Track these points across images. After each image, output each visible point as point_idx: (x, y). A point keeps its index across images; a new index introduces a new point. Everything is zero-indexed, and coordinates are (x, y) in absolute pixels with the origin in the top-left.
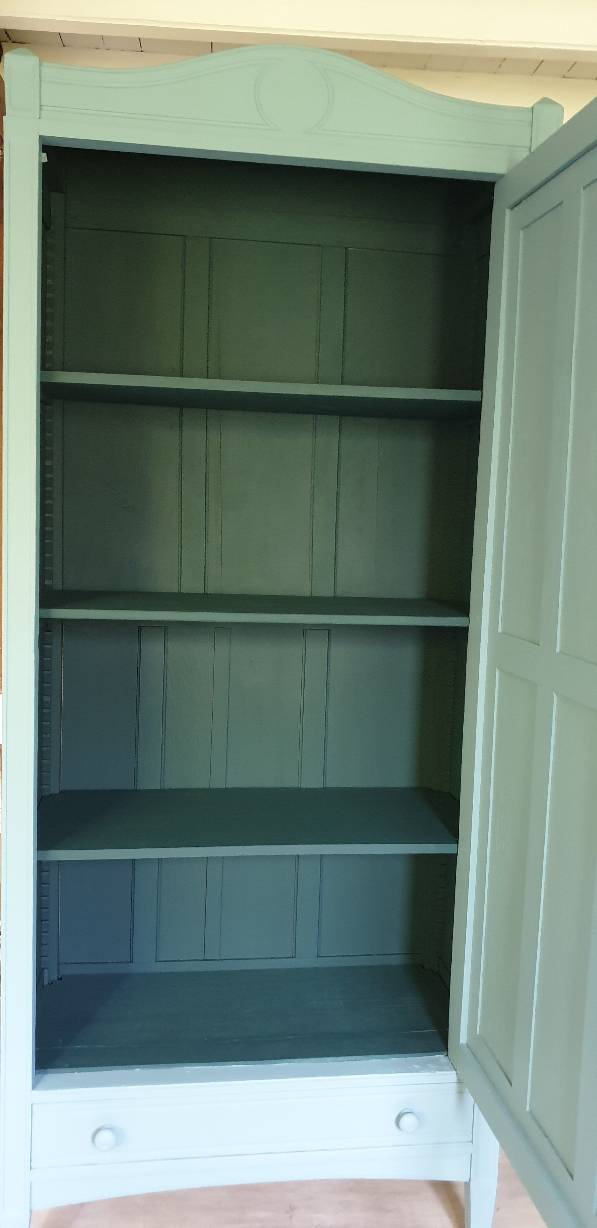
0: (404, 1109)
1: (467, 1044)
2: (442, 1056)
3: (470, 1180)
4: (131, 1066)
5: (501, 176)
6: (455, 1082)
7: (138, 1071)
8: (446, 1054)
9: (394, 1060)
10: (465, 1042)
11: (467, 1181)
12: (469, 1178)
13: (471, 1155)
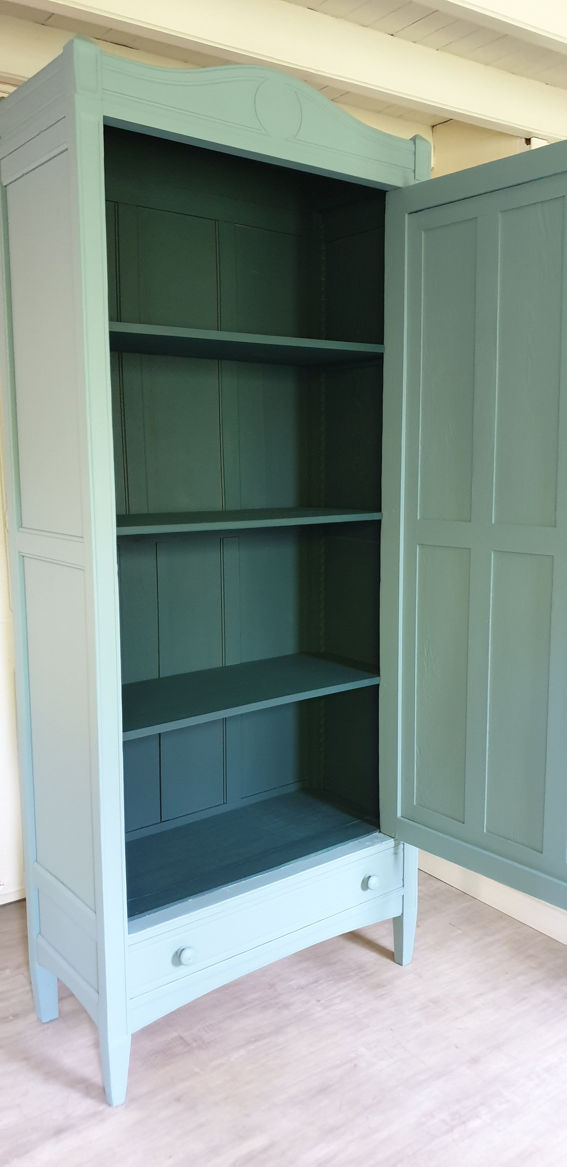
0: (365, 876)
1: (401, 816)
2: (377, 833)
3: (402, 914)
4: (184, 899)
5: (396, 188)
6: (393, 847)
7: (191, 901)
8: (379, 831)
9: (351, 844)
10: (400, 816)
11: (400, 915)
12: (402, 912)
13: (403, 896)
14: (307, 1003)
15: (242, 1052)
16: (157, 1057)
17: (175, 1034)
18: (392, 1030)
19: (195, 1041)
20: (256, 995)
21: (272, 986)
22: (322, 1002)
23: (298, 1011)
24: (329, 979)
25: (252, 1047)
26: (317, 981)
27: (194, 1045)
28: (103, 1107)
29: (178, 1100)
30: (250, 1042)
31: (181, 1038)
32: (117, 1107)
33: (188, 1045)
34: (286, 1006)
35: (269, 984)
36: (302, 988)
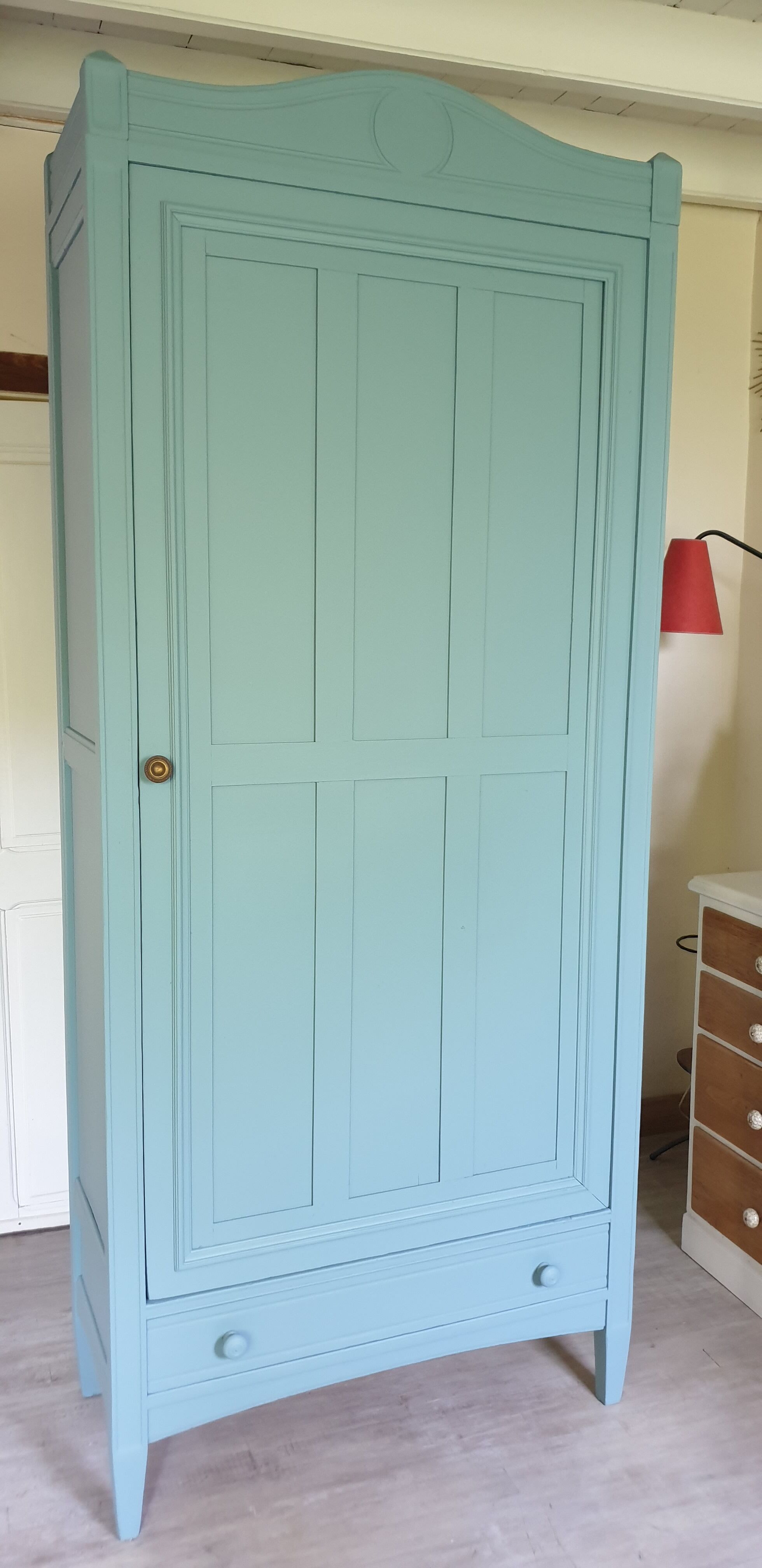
0: (538, 1264)
3: (605, 1327)
11: (603, 1328)
12: (604, 1325)
13: (607, 1301)
14: (444, 1437)
15: (324, 1495)
16: (207, 1477)
17: (244, 1448)
18: (551, 1506)
19: (267, 1464)
20: (375, 1411)
21: (405, 1400)
22: (465, 1439)
23: (425, 1447)
24: (490, 1405)
25: (339, 1490)
26: (469, 1406)
27: (263, 1470)
28: (107, 1537)
29: (209, 1549)
30: (342, 1480)
31: (250, 1454)
32: (126, 1541)
33: (255, 1468)
34: (412, 1436)
35: (401, 1397)
36: (444, 1411)
